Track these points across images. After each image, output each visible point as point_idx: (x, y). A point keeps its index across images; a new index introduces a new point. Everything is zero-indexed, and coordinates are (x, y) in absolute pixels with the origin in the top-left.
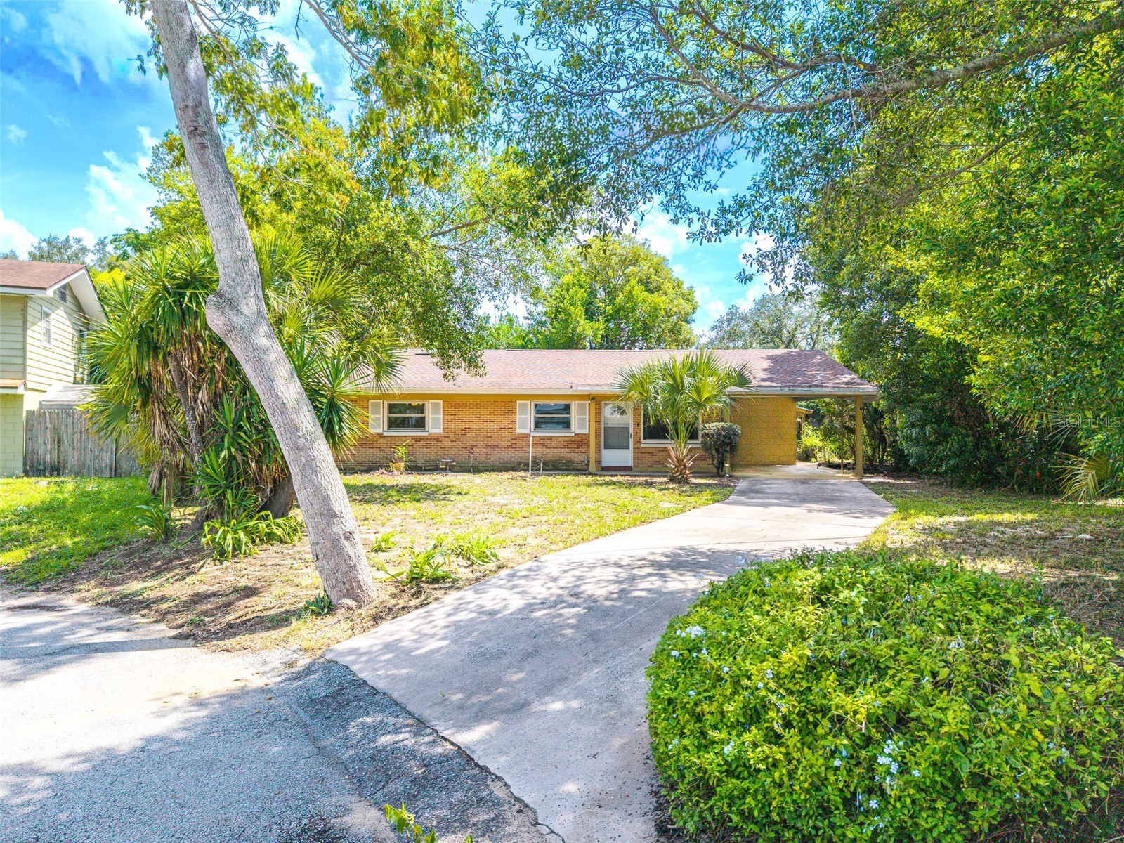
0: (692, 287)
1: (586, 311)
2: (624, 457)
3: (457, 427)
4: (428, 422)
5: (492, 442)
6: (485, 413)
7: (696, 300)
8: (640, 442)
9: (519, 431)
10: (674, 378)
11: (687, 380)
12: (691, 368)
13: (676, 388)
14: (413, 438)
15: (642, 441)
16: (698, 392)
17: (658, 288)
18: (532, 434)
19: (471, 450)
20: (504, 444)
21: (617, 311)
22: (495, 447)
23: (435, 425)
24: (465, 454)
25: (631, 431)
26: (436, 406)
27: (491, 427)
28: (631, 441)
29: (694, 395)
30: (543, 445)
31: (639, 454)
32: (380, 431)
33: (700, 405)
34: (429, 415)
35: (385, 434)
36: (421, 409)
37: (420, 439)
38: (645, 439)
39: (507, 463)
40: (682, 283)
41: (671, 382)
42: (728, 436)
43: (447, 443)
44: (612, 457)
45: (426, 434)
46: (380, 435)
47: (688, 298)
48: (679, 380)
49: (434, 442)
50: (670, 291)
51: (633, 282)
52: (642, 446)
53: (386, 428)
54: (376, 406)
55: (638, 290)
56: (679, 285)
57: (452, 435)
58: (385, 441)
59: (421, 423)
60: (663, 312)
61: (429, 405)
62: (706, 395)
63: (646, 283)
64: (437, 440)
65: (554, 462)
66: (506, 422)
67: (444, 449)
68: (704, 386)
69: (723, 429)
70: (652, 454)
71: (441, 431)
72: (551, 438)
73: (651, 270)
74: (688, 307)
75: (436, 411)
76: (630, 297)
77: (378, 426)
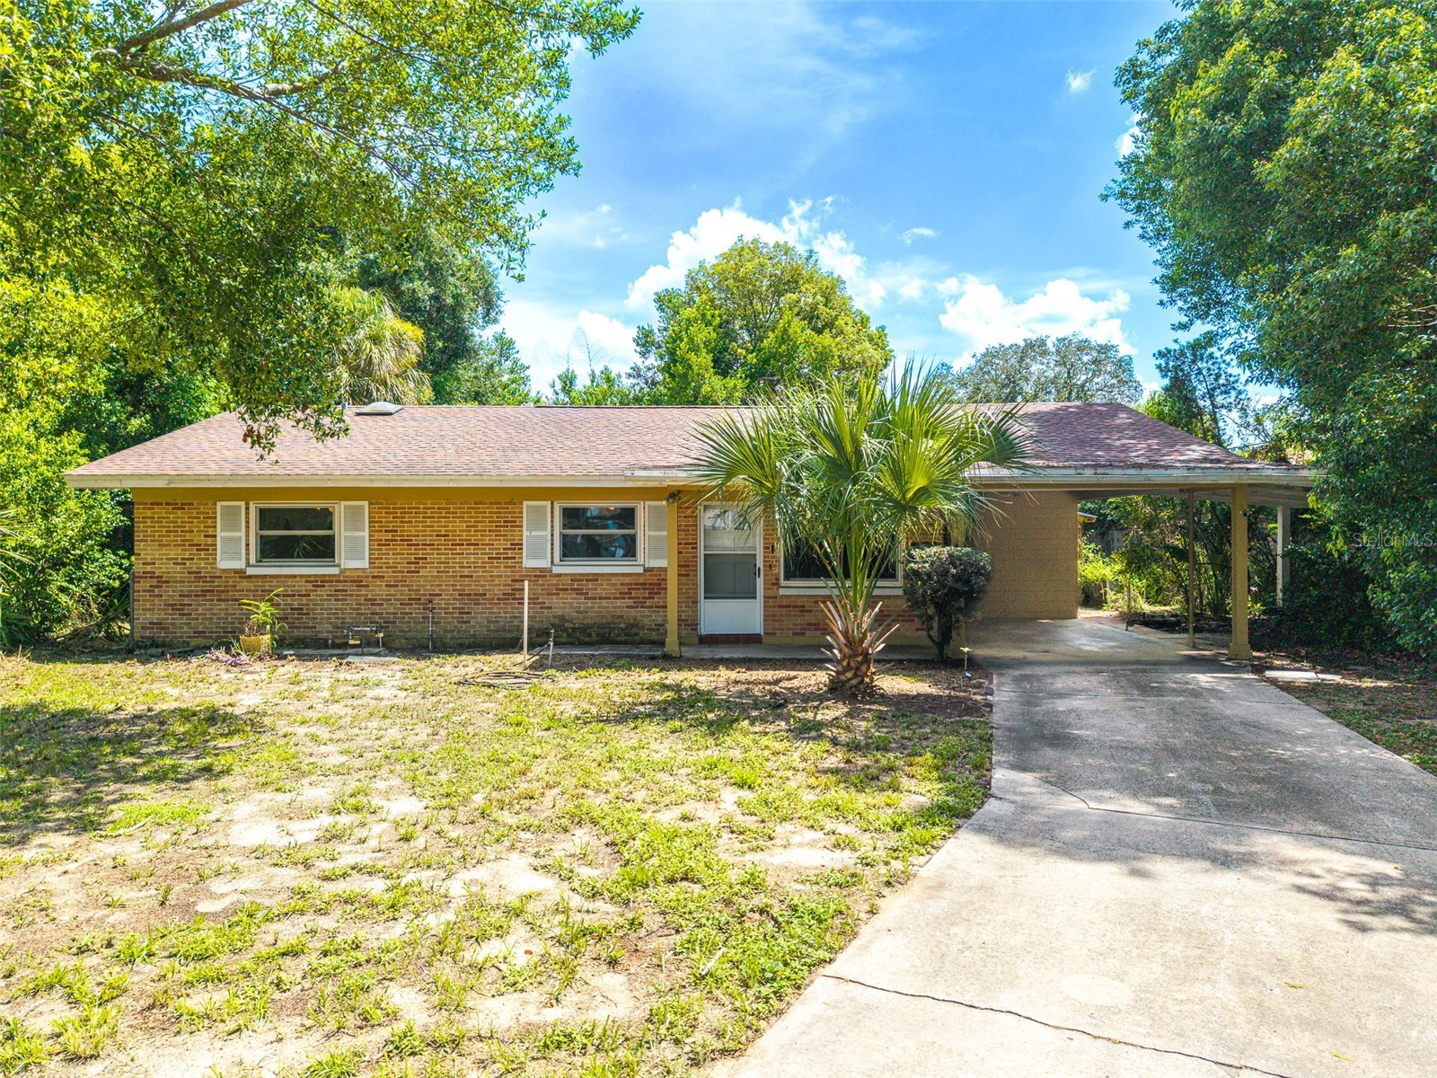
0: (883, 328)
1: (716, 362)
2: (743, 615)
3: (398, 557)
4: (341, 547)
5: (473, 587)
6: (457, 527)
7: (891, 346)
8: (777, 584)
9: (528, 563)
10: (837, 441)
11: (870, 445)
12: (880, 413)
13: (843, 466)
14: (308, 579)
15: (783, 582)
16: (899, 475)
17: (830, 325)
18: (556, 570)
19: (429, 603)
20: (498, 591)
21: (766, 361)
22: (477, 598)
23: (355, 553)
24: (416, 611)
25: (760, 563)
26: (354, 515)
27: (471, 556)
28: (760, 582)
29: (887, 483)
30: (579, 592)
31: (775, 607)
32: (241, 565)
33: (904, 508)
34: (342, 532)
35: (250, 571)
36: (325, 519)
37: (324, 580)
38: (787, 578)
39: (503, 629)
40: (868, 319)
41: (830, 451)
42: (962, 578)
43: (379, 590)
44: (721, 615)
45: (335, 571)
46: (241, 574)
47: (878, 341)
48: (849, 448)
49: (351, 588)
50: (848, 329)
51: (787, 315)
52: (782, 592)
53: (253, 560)
54: (231, 514)
55: (798, 327)
56: (864, 321)
57: (389, 574)
58: (251, 586)
59: (324, 549)
60: (836, 362)
61: (340, 510)
62: (918, 482)
63: (810, 316)
64: (358, 582)
65: (601, 626)
66: (502, 544)
67: (372, 601)
68: (913, 459)
69: (952, 559)
70: (803, 610)
71: (365, 564)
72: (595, 578)
73: (818, 297)
74: (877, 355)
75: (354, 523)
76: (785, 338)
77: (236, 556)
